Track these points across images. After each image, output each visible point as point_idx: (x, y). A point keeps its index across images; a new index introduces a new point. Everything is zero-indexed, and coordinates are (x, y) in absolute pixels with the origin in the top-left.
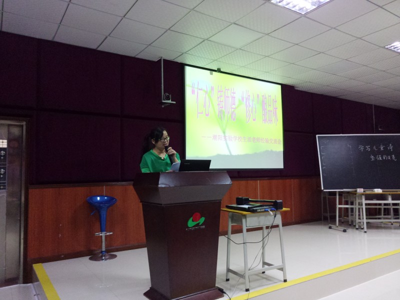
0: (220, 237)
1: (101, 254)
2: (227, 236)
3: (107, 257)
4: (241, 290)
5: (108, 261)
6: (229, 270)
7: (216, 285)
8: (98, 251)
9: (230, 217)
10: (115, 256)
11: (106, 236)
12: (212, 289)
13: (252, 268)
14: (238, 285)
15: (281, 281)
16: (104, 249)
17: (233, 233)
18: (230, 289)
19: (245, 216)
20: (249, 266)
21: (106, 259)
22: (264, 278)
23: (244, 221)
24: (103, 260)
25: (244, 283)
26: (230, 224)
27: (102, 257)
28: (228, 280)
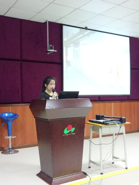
0: (84, 140)
1: (8, 150)
2: (89, 139)
3: (12, 152)
4: (98, 173)
5: (13, 154)
6: (90, 161)
7: (82, 170)
8: (7, 148)
9: (91, 128)
10: (18, 152)
11: (12, 139)
12: (79, 172)
13: (105, 160)
14: (96, 170)
15: (124, 168)
16: (10, 147)
17: (93, 137)
18: (91, 173)
19: (101, 127)
20: (103, 159)
21: (12, 153)
22: (113, 166)
23: (100, 130)
24: (10, 154)
25: (100, 170)
26: (92, 132)
27: (9, 152)
28: (89, 167)
